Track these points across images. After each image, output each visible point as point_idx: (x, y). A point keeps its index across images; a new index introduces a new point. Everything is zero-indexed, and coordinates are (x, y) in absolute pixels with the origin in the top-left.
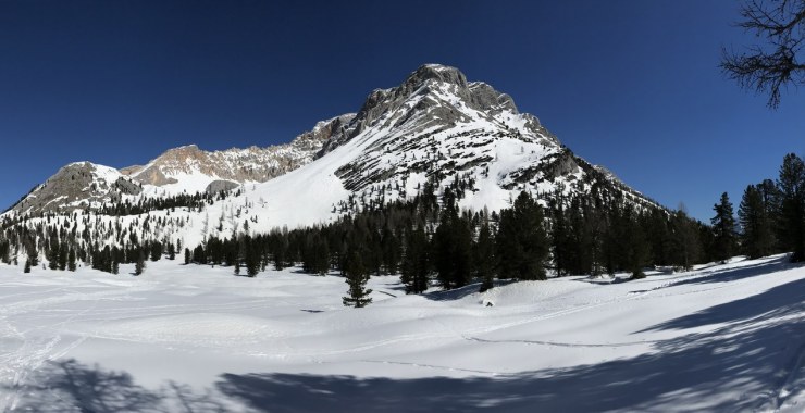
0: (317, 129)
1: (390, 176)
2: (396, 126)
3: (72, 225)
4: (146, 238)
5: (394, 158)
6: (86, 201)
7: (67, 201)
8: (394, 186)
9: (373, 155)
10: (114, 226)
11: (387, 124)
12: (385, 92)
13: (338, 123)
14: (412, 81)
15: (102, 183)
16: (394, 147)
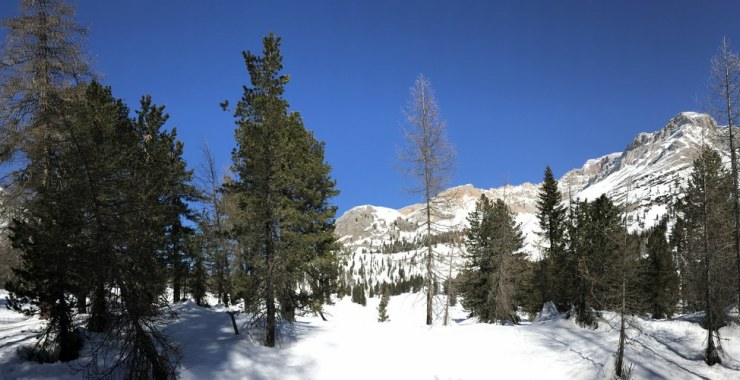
0: (587, 166)
1: (635, 209)
2: (650, 164)
3: (350, 263)
4: (411, 273)
5: (641, 193)
6: (368, 239)
7: (351, 240)
8: (635, 218)
9: (622, 190)
10: (385, 263)
11: (643, 163)
12: (650, 135)
13: (607, 160)
14: (670, 127)
15: (382, 222)
16: (643, 182)
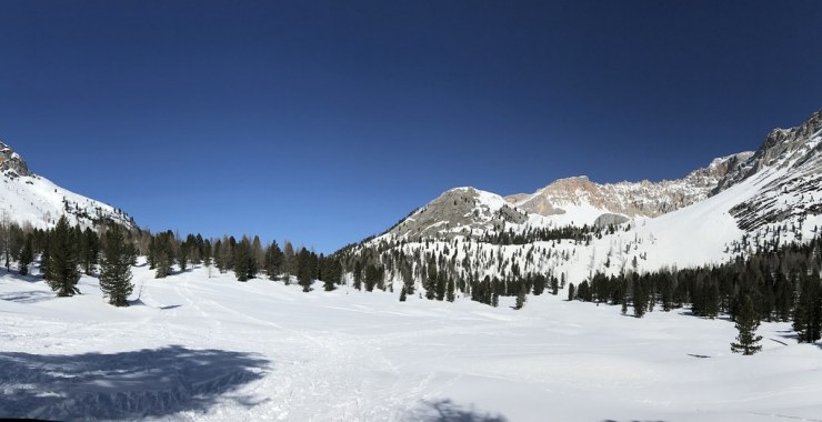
0: (713, 165)
1: (786, 217)
2: (795, 166)
3: (452, 252)
4: (528, 271)
5: (792, 199)
6: (468, 228)
7: (448, 227)
8: (790, 227)
9: (769, 195)
10: (495, 255)
11: (785, 164)
12: (785, 132)
13: (735, 161)
14: (814, 122)
15: (485, 209)
16: (792, 187)
